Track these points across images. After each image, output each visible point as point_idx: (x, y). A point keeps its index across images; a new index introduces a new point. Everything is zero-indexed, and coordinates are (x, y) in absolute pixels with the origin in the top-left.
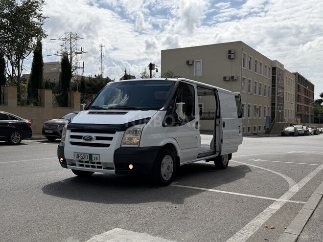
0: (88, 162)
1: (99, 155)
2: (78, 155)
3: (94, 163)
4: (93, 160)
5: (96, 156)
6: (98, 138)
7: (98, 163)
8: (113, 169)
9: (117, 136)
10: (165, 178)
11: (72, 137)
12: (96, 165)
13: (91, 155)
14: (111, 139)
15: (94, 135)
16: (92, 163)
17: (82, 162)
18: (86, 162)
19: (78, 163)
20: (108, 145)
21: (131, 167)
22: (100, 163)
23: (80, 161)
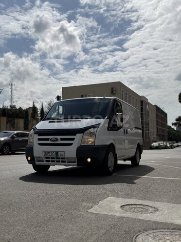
0: (54, 158)
1: (64, 152)
2: (46, 153)
3: (59, 158)
4: (59, 156)
5: (61, 153)
6: (62, 139)
7: (62, 158)
8: (75, 162)
9: (78, 137)
10: (110, 169)
11: (39, 139)
12: (60, 160)
13: (57, 153)
14: (73, 139)
15: (59, 137)
16: (57, 158)
17: (49, 158)
18: (52, 158)
19: (45, 160)
20: (71, 144)
21: (89, 160)
22: (65, 158)
23: (46, 158)
